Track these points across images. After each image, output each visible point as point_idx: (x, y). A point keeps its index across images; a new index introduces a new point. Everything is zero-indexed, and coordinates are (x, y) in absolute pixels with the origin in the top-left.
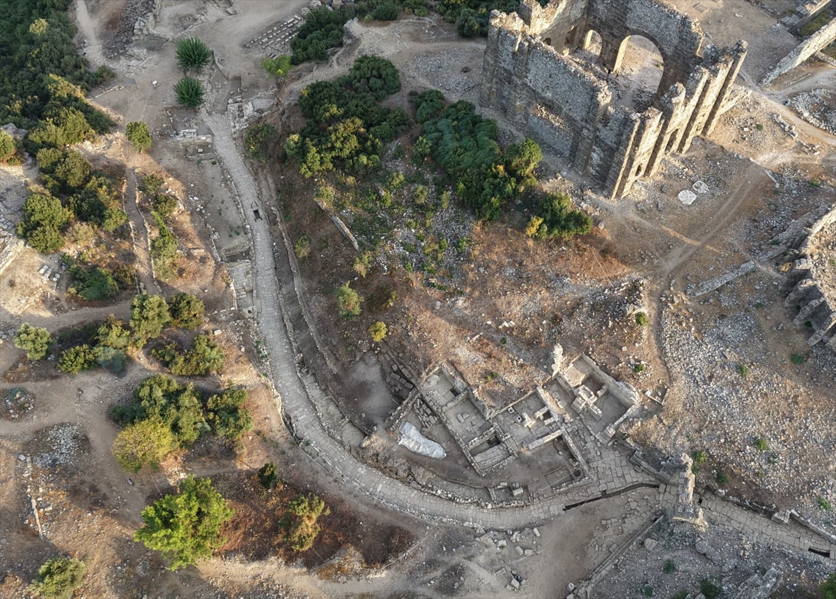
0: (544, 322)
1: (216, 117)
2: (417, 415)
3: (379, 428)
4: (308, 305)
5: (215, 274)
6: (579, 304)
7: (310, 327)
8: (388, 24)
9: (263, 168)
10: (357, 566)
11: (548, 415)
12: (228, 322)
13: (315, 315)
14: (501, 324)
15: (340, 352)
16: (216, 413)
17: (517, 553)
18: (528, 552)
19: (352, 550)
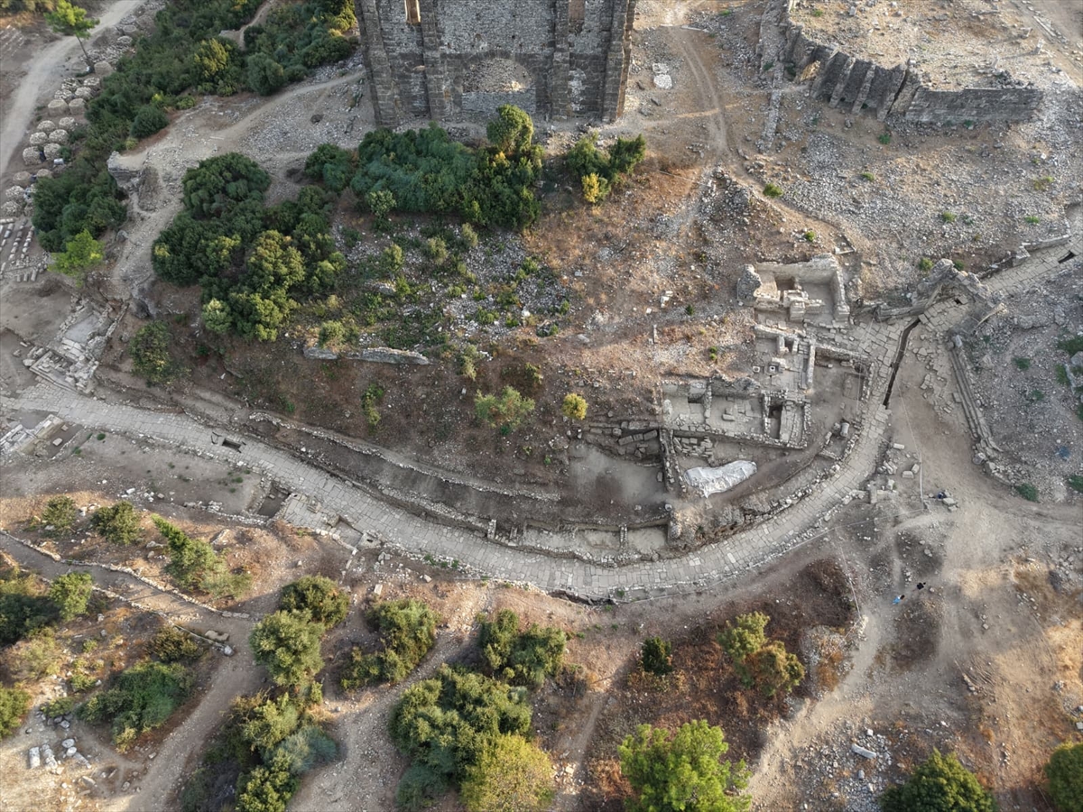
0: (693, 268)
1: (31, 393)
2: (688, 455)
3: (672, 503)
4: (438, 467)
5: (283, 539)
6: (700, 229)
7: (471, 483)
8: (166, 133)
9: (179, 391)
10: (838, 639)
11: (789, 344)
12: (370, 569)
13: (460, 468)
14: (660, 303)
15: (539, 474)
16: (510, 664)
17: (908, 479)
18: (916, 468)
19: (811, 633)
